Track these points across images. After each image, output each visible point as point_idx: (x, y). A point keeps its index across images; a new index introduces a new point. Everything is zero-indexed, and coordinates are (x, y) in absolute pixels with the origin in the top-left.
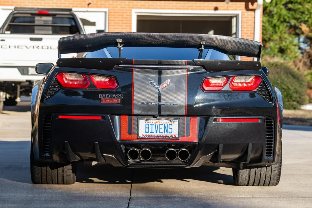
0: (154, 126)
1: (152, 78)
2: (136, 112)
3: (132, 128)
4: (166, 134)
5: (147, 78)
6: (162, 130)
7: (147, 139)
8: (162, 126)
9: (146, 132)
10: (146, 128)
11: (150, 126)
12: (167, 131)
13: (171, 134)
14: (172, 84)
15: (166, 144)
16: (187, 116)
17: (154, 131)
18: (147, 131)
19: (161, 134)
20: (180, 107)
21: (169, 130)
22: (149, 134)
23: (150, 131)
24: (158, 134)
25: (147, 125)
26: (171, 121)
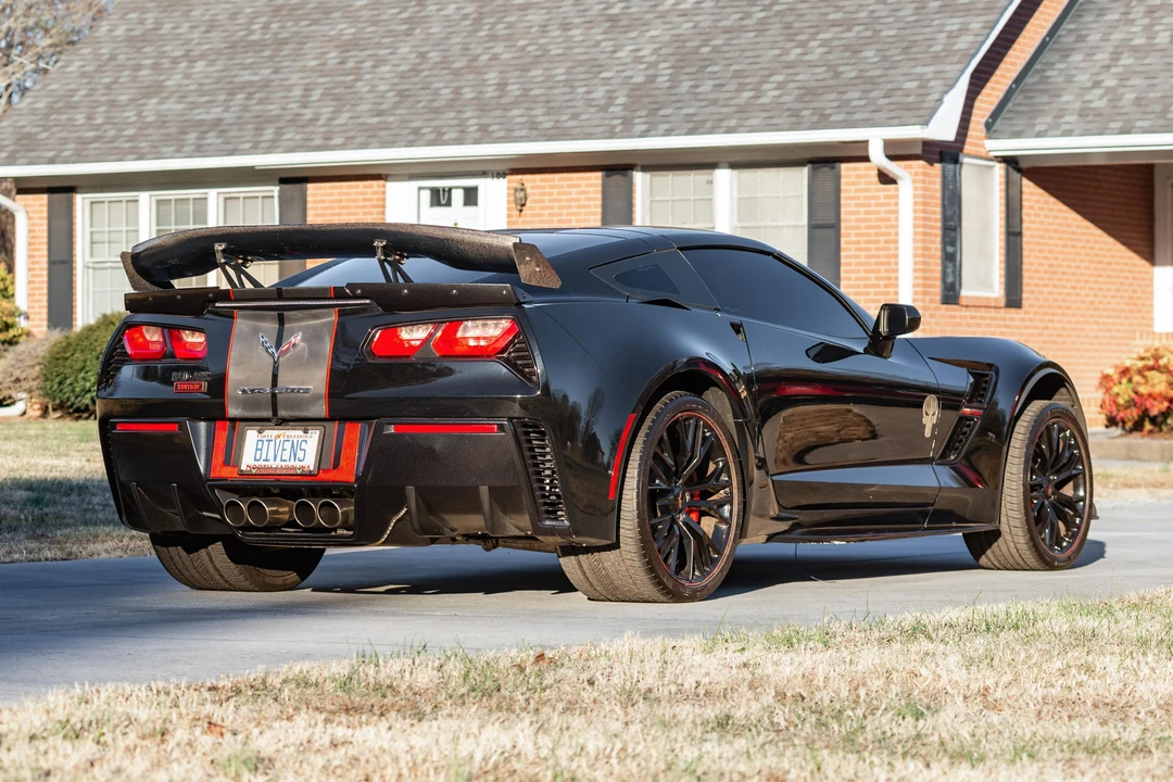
0: (272, 444)
1: (266, 332)
2: (233, 412)
3: (232, 452)
4: (291, 463)
5: (256, 331)
6: (286, 455)
7: (255, 475)
8: (288, 446)
9: (255, 460)
10: (257, 449)
11: (266, 443)
12: (295, 455)
13: (301, 464)
14: (302, 344)
15: (303, 486)
16: (330, 419)
17: (271, 457)
18: (258, 457)
19: (284, 464)
20: (316, 398)
21: (300, 454)
22: (262, 463)
23: (264, 457)
24: (278, 463)
25: (260, 443)
26: (306, 432)
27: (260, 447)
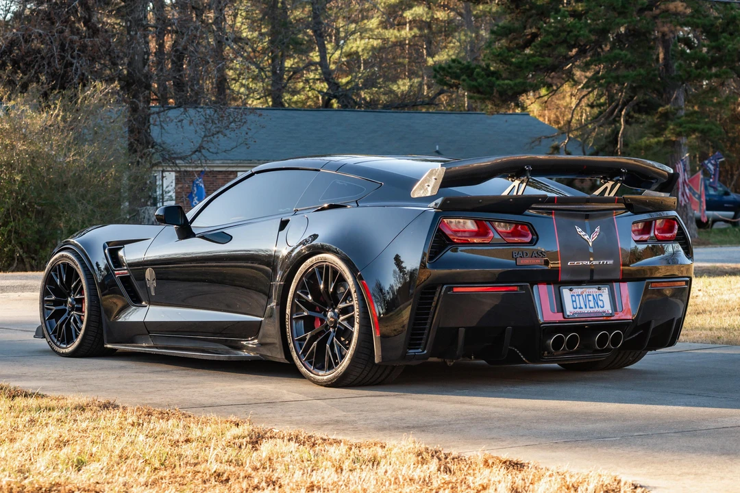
0: (581, 297)
2: (564, 277)
4: (597, 309)
5: (571, 224)
6: (592, 304)
7: (577, 318)
8: (591, 298)
9: (574, 308)
10: (573, 301)
11: (577, 297)
12: (597, 304)
13: (603, 309)
14: (602, 234)
17: (583, 306)
18: (575, 306)
19: (592, 310)
21: (600, 303)
22: (578, 310)
23: (578, 306)
24: (588, 310)
25: (573, 297)
26: (599, 289)
27: (574, 299)
